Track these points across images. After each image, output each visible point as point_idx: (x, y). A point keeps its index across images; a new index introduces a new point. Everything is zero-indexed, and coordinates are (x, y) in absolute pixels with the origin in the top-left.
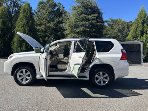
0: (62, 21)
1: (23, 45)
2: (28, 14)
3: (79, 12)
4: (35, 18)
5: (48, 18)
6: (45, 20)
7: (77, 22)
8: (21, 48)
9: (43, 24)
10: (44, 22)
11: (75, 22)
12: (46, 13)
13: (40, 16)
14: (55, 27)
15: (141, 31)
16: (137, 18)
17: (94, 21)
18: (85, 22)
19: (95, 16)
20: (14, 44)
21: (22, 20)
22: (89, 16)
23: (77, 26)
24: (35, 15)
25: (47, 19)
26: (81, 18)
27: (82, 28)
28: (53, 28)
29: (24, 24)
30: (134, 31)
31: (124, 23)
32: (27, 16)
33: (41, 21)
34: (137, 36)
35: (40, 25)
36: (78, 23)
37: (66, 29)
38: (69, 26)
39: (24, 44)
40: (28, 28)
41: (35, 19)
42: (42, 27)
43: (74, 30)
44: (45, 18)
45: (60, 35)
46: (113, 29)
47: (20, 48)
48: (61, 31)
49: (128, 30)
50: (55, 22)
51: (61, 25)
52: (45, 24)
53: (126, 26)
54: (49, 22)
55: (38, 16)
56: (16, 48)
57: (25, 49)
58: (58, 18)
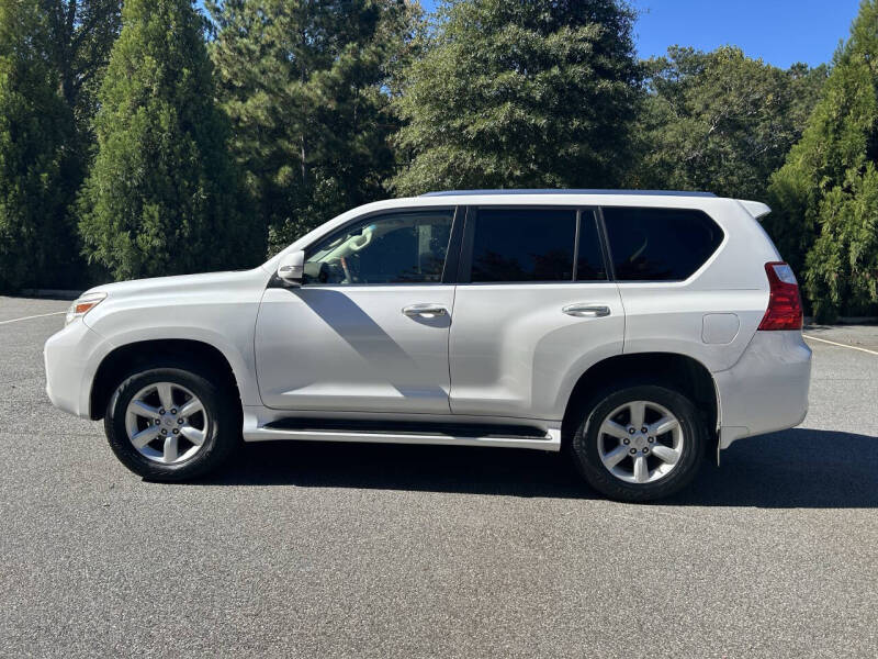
0: (374, 66)
1: (145, 215)
2: (167, 25)
3: (486, 12)
4: (214, 45)
5: (289, 46)
6: (269, 61)
7: (474, 71)
8: (133, 236)
9: (262, 86)
10: (263, 72)
11: (459, 75)
12: (276, 15)
13: (242, 36)
14: (332, 106)
15: (866, 132)
16: (844, 52)
17: (577, 71)
18: (521, 72)
19: (584, 40)
20: (90, 209)
21: (134, 62)
22: (546, 34)
23: (472, 101)
24: (209, 25)
25: (281, 56)
26: (499, 48)
27: (502, 113)
28: (321, 109)
29: (148, 90)
30: (825, 132)
31: (756, 74)
32: (164, 37)
33: (249, 66)
34: (844, 162)
35: (244, 94)
36: (482, 80)
37: (403, 118)
38: (423, 101)
39: (151, 209)
40: (173, 110)
41: (214, 57)
42: (256, 106)
43: (457, 124)
44: (271, 45)
45: (367, 152)
46: (685, 112)
47: (126, 236)
48: (368, 128)
49: (779, 118)
50: (334, 73)
51: (369, 93)
52: (276, 82)
53: (770, 97)
54: (296, 74)
55: (229, 38)
56: (104, 237)
57: (157, 242)
58: (349, 46)
